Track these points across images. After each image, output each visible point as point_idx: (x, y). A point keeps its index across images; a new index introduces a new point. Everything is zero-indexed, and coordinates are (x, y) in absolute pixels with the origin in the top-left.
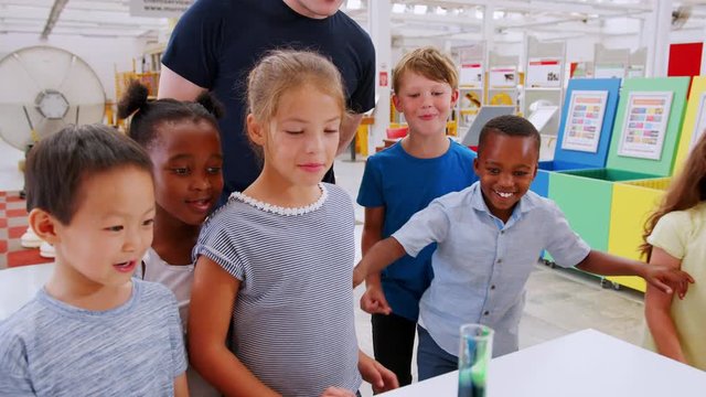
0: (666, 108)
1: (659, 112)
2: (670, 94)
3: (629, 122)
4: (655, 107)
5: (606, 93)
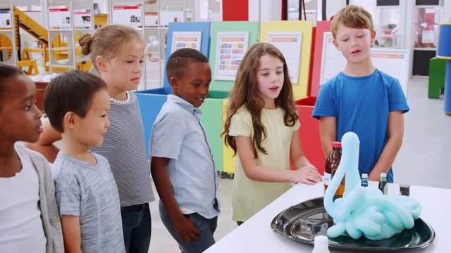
0: (245, 43)
1: (241, 46)
3: (220, 54)
4: (238, 43)
5: (200, 33)
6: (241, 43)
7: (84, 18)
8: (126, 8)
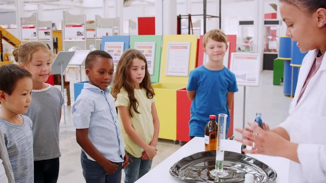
0: (153, 50)
1: (150, 52)
2: (154, 43)
4: (148, 50)
5: (123, 43)
6: (150, 49)
7: (46, 33)
8: (74, 26)
